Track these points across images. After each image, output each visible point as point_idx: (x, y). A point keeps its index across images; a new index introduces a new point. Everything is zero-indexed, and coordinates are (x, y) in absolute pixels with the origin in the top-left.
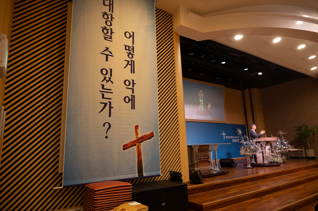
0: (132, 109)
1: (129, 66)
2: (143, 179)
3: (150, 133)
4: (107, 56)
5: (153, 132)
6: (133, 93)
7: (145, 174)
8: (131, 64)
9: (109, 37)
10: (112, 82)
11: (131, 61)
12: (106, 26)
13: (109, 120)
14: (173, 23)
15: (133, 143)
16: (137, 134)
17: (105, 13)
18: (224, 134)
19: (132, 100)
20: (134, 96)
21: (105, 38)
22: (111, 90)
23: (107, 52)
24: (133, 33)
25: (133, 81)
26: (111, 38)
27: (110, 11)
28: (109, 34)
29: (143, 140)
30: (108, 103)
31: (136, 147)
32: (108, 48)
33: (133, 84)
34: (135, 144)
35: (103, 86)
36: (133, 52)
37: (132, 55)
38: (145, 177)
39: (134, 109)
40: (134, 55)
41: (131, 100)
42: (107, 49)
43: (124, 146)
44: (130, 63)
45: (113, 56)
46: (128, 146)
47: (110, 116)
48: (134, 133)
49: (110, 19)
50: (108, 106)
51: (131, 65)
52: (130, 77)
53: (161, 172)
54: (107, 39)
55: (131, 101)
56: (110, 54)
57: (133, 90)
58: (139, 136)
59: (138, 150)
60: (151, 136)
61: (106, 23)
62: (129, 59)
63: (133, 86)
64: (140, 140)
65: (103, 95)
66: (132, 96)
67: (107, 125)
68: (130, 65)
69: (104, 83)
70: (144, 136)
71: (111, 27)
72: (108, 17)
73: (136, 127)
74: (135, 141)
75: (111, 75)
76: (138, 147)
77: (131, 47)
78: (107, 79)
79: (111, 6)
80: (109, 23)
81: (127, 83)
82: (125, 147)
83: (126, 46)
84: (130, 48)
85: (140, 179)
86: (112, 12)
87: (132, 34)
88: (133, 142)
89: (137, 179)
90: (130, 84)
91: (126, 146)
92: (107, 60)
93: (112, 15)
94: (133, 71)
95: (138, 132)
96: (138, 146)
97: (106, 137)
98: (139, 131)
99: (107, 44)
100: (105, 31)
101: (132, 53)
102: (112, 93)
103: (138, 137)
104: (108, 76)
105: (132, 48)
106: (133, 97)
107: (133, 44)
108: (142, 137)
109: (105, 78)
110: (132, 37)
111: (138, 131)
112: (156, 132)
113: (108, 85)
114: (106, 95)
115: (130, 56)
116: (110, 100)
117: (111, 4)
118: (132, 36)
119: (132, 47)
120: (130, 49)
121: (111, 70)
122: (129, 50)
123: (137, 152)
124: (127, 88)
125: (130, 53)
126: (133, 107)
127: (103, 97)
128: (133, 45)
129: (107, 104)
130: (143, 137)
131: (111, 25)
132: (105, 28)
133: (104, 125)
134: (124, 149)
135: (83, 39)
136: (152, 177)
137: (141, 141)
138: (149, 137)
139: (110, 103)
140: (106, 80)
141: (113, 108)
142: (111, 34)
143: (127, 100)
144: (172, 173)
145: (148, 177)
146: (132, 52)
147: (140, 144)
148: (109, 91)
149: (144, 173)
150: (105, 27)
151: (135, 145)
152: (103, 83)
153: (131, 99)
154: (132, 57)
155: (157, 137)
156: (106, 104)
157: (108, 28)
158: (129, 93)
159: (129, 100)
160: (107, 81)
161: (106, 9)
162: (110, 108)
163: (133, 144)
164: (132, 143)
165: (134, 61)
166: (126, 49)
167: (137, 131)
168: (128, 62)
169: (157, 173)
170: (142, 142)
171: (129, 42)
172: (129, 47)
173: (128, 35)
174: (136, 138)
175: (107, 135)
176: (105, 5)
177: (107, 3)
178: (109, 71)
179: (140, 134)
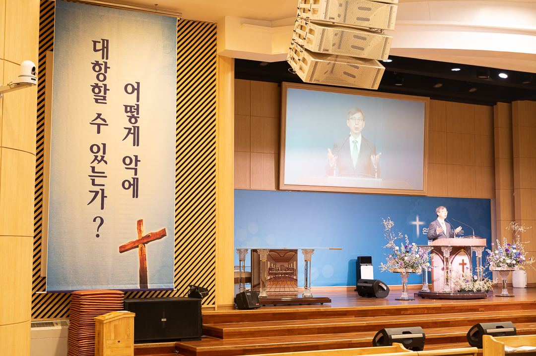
0: (134, 197)
1: (131, 136)
2: (147, 292)
3: (160, 231)
4: (99, 125)
5: (165, 229)
6: (136, 174)
7: (150, 286)
9: (102, 98)
10: (106, 162)
11: (134, 127)
12: (97, 82)
13: (102, 213)
14: (217, 42)
15: (134, 244)
16: (140, 231)
17: (97, 63)
18: (418, 223)
19: (134, 185)
20: (137, 179)
21: (96, 101)
22: (104, 173)
23: (99, 121)
24: (138, 84)
25: (136, 157)
26: (105, 98)
27: (103, 58)
28: (102, 94)
29: (149, 240)
30: (100, 191)
31: (137, 249)
32: (101, 114)
33: (137, 161)
34: (136, 245)
35: (93, 168)
36: (138, 114)
37: (136, 118)
38: (150, 291)
39: (137, 197)
40: (139, 117)
41: (132, 185)
42: (99, 115)
43: (121, 247)
44: (132, 131)
45: (107, 125)
46: (127, 248)
47: (102, 208)
48: (136, 231)
49: (103, 71)
50: (100, 195)
51: (134, 134)
52: (132, 151)
53: (174, 286)
54: (99, 101)
55: (132, 186)
56: (103, 123)
57: (136, 170)
58: (144, 235)
59: (142, 253)
60: (162, 234)
61: (98, 77)
62: (130, 126)
63: (136, 165)
65: (93, 181)
66: (134, 179)
67: (98, 220)
68: (132, 133)
69: (95, 164)
70: (150, 235)
71: (104, 83)
72: (101, 69)
73: (140, 222)
74: (137, 241)
75: (104, 153)
76: (141, 250)
77: (134, 107)
78: (99, 158)
79: (105, 49)
80: (101, 77)
81: (128, 161)
82: (123, 249)
83: (126, 107)
84: (133, 108)
85: (141, 292)
86: (107, 59)
87: (136, 87)
88: (134, 243)
89: (138, 291)
90: (132, 162)
91: (124, 248)
92: (99, 132)
93: (106, 63)
94: (136, 142)
95: (142, 230)
96: (141, 248)
97: (98, 236)
98: (143, 228)
99: (100, 108)
100: (97, 90)
101: (136, 115)
102: (106, 177)
103: (141, 236)
104: (101, 153)
105: (136, 108)
106: (136, 180)
107: (138, 101)
108: (148, 237)
109: (96, 157)
110: (136, 91)
111: (142, 227)
112: (169, 229)
113: (100, 167)
114: (98, 181)
115: (133, 120)
116: (102, 187)
117: (105, 46)
118: (136, 89)
119: (136, 106)
120: (133, 110)
121: (104, 145)
122: (131, 111)
123: (140, 256)
124: (126, 168)
125: (133, 116)
126: (135, 194)
127: (93, 184)
128: (137, 103)
131: (105, 78)
132: (96, 86)
133: (94, 220)
134: (121, 252)
135: (67, 107)
136: (161, 290)
137: (145, 241)
138: (158, 237)
139: (103, 190)
140: (98, 160)
141: (106, 197)
142: (105, 93)
143: (127, 185)
144: (193, 288)
145: (156, 290)
146: (135, 114)
147: (145, 245)
148: (102, 175)
149: (148, 285)
150: (97, 84)
151: (137, 247)
152: (93, 165)
153: (132, 183)
154: (136, 121)
155: (171, 236)
156: (97, 193)
157: (100, 84)
158: (129, 176)
159: (130, 185)
160: (99, 162)
161: (98, 56)
162: (103, 197)
164: (133, 244)
165: (138, 127)
166: (126, 112)
167: (140, 228)
168: (130, 129)
169: (169, 286)
170: (147, 243)
171: (131, 100)
172: (131, 107)
173: (130, 89)
174: (139, 237)
175: (98, 233)
176: (95, 50)
177: (99, 46)
178: (101, 147)
179: (144, 232)
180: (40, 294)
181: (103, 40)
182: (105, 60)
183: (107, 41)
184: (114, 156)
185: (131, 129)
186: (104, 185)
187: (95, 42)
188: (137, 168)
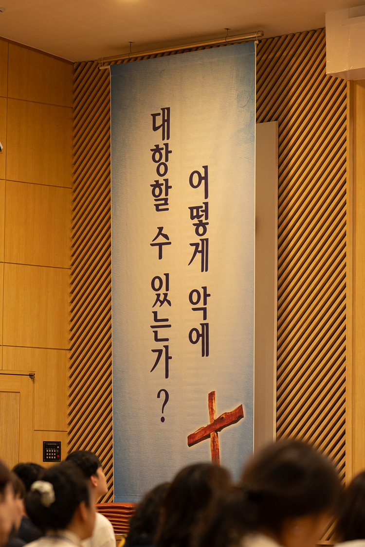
0: (203, 355)
1: (199, 257)
3: (236, 410)
4: (161, 246)
5: (241, 406)
6: (205, 318)
8: (202, 249)
9: (164, 202)
10: (170, 303)
11: (203, 241)
12: (158, 177)
13: (166, 384)
15: (205, 432)
16: (212, 411)
17: (157, 149)
19: (202, 335)
20: (207, 325)
21: (158, 208)
22: (167, 320)
23: (161, 239)
24: (206, 169)
25: (205, 289)
26: (166, 200)
27: (164, 138)
28: (163, 196)
29: (222, 425)
30: (164, 349)
31: (209, 440)
32: (162, 228)
33: (206, 295)
34: (208, 433)
35: (155, 313)
36: (207, 218)
37: (204, 225)
39: (207, 355)
40: (207, 224)
42: (161, 230)
43: (190, 437)
44: (200, 249)
45: (170, 243)
46: (197, 438)
47: (167, 376)
48: (208, 410)
49: (163, 160)
50: (163, 355)
51: (202, 251)
52: (200, 280)
54: (160, 207)
55: (201, 339)
56: (165, 241)
57: (205, 310)
58: (216, 416)
59: (214, 447)
60: (237, 415)
61: (158, 171)
62: (198, 239)
63: (205, 303)
64: (216, 425)
65: (156, 333)
66: (202, 325)
67: (163, 395)
68: (199, 252)
69: (158, 307)
70: (224, 416)
71: (166, 177)
72: (161, 154)
73: (212, 396)
74: (209, 426)
75: (167, 289)
76: (214, 441)
77: (201, 207)
78: (162, 298)
79: (166, 124)
80: (162, 169)
81: (195, 297)
82: (192, 440)
83: (191, 209)
84: (200, 209)
86: (168, 137)
87: (203, 173)
88: (205, 429)
90: (200, 299)
91: (193, 438)
92: (161, 256)
93: (167, 145)
94: (205, 267)
95: (214, 408)
96: (214, 438)
97: (163, 420)
98: (216, 405)
99: (161, 218)
100: (157, 191)
101: (204, 221)
102: (170, 326)
103: (213, 418)
104: (163, 290)
105: (204, 209)
106: (205, 326)
107: (207, 196)
108: (221, 419)
109: (158, 295)
110: (204, 182)
111: (214, 404)
112: (247, 407)
113: (163, 311)
114: (161, 333)
115: (201, 230)
116: (165, 343)
117: (166, 118)
118: (205, 177)
119: (204, 205)
120: (201, 213)
121: (167, 275)
122: (198, 216)
123: (212, 450)
124: (194, 309)
125: (201, 224)
126: (205, 352)
127: (157, 339)
128: (206, 201)
129: (162, 350)
130: (223, 417)
131: (166, 170)
132: (157, 184)
133: (159, 396)
134: (190, 445)
135: (127, 225)
137: (218, 426)
138: (233, 419)
139: (167, 347)
140: (160, 301)
141: (171, 358)
142: (167, 193)
143: (195, 336)
146: (203, 218)
147: (217, 434)
148: (166, 323)
150: (157, 182)
151: (208, 436)
152: (155, 309)
153: (201, 333)
154: (205, 231)
155: (249, 418)
156: (160, 352)
157: (161, 181)
158: (197, 320)
159: (199, 335)
160: (162, 303)
161: (157, 138)
162: (168, 358)
163: (206, 434)
164: (203, 432)
165: (207, 240)
166: (192, 218)
167: (212, 405)
168: (197, 245)
170: (220, 429)
171: (199, 197)
172: (197, 208)
173: (196, 179)
175: (163, 415)
176: (155, 129)
177: (159, 121)
178: (164, 278)
179: (216, 411)
181: (163, 110)
182: (166, 141)
183: (168, 109)
184: (178, 293)
185: (199, 244)
186: (167, 340)
187: (154, 116)
188: (206, 308)
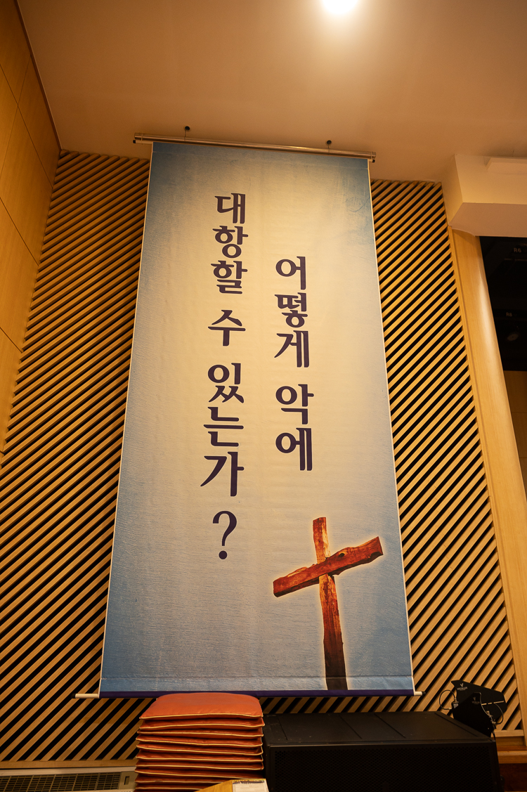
0: (302, 468)
1: (292, 350)
2: (347, 700)
3: (368, 544)
4: (226, 331)
5: (378, 538)
6: (305, 421)
7: (351, 683)
8: (298, 342)
9: (233, 284)
10: (241, 399)
11: (298, 333)
12: (224, 258)
13: (232, 504)
14: (446, 207)
15: (309, 575)
16: (320, 544)
17: (224, 230)
19: (301, 443)
20: (309, 431)
21: (222, 289)
22: (237, 420)
23: (227, 323)
24: (303, 259)
25: (304, 387)
26: (238, 284)
27: (235, 221)
28: (233, 277)
29: (342, 565)
30: (229, 458)
31: (317, 588)
32: (231, 312)
33: (306, 395)
34: (313, 576)
35: (214, 411)
36: (304, 309)
37: (300, 317)
38: (355, 695)
39: (310, 468)
40: (306, 316)
41: (298, 443)
42: (227, 314)
43: (277, 583)
44: (294, 340)
45: (244, 330)
46: (292, 584)
47: (234, 493)
48: (312, 544)
49: (235, 241)
50: (228, 465)
51: (298, 344)
52: (294, 376)
53: (414, 681)
54: (227, 289)
55: (298, 447)
56: (235, 326)
57: (305, 413)
58: (330, 552)
59: (327, 597)
60: (372, 551)
61: (225, 251)
62: (290, 330)
63: (305, 403)
64: (330, 564)
65: (214, 435)
66: (301, 431)
67: (225, 520)
68: (293, 344)
69: (219, 402)
70: (345, 553)
71: (237, 259)
72: (230, 238)
73: (319, 524)
74: (315, 568)
76: (326, 588)
77: (297, 297)
78: (227, 391)
79: (239, 208)
80: (232, 251)
81: (286, 395)
82: (282, 587)
83: (280, 298)
84: (293, 299)
85: (333, 700)
86: (242, 221)
87: (298, 264)
88: (307, 571)
89: (325, 696)
90: (296, 398)
91: (284, 584)
92: (226, 342)
93: (240, 229)
94: (303, 359)
95: (325, 541)
96: (326, 584)
97: (223, 555)
98: (327, 537)
99: (228, 301)
100: (223, 272)
101: (300, 312)
102: (241, 427)
103: (323, 555)
104: (231, 381)
105: (299, 299)
106: (306, 434)
107: (303, 287)
108: (339, 557)
109: (221, 389)
110: (298, 272)
111: (324, 535)
112: (388, 539)
113: (227, 408)
114: (223, 435)
115: (295, 321)
116: (233, 449)
117: (239, 203)
118: (300, 267)
119: (299, 296)
120: (294, 303)
121: (238, 367)
122: (290, 305)
123: (323, 603)
124: (284, 410)
125: (295, 314)
126: (306, 463)
127: (214, 441)
128: (303, 291)
129: (225, 458)
130: (343, 554)
131: (239, 252)
132: (223, 264)
133: (216, 520)
134: (278, 594)
135: (166, 301)
136: (381, 695)
137: (334, 567)
138: (363, 557)
139: (234, 455)
140: (224, 395)
141: (242, 469)
142: (239, 276)
143: (286, 443)
144: (462, 688)
145: (368, 695)
146: (299, 309)
147: (333, 578)
148: (233, 423)
149: (348, 680)
150: (223, 262)
151: (316, 581)
152: (213, 404)
153: (298, 439)
154: (301, 323)
155: (393, 559)
156: (222, 460)
157: (229, 261)
158: (292, 423)
159: (294, 443)
160: (227, 398)
161: (226, 220)
162: (235, 469)
163: (309, 579)
164: (305, 575)
165: (306, 334)
166: (281, 306)
167: (321, 537)
168: (289, 337)
169: (400, 685)
170: (338, 571)
171: (291, 286)
172: (290, 298)
173: (286, 268)
174: (319, 557)
175: (223, 549)
176: (220, 210)
177: (228, 204)
178: (232, 369)
179: (330, 545)
180: (81, 700)
181: (236, 196)
182: (238, 224)
183: (243, 197)
184: (257, 388)
185: (292, 336)
186: (236, 445)
187: (220, 199)
188: (307, 410)
